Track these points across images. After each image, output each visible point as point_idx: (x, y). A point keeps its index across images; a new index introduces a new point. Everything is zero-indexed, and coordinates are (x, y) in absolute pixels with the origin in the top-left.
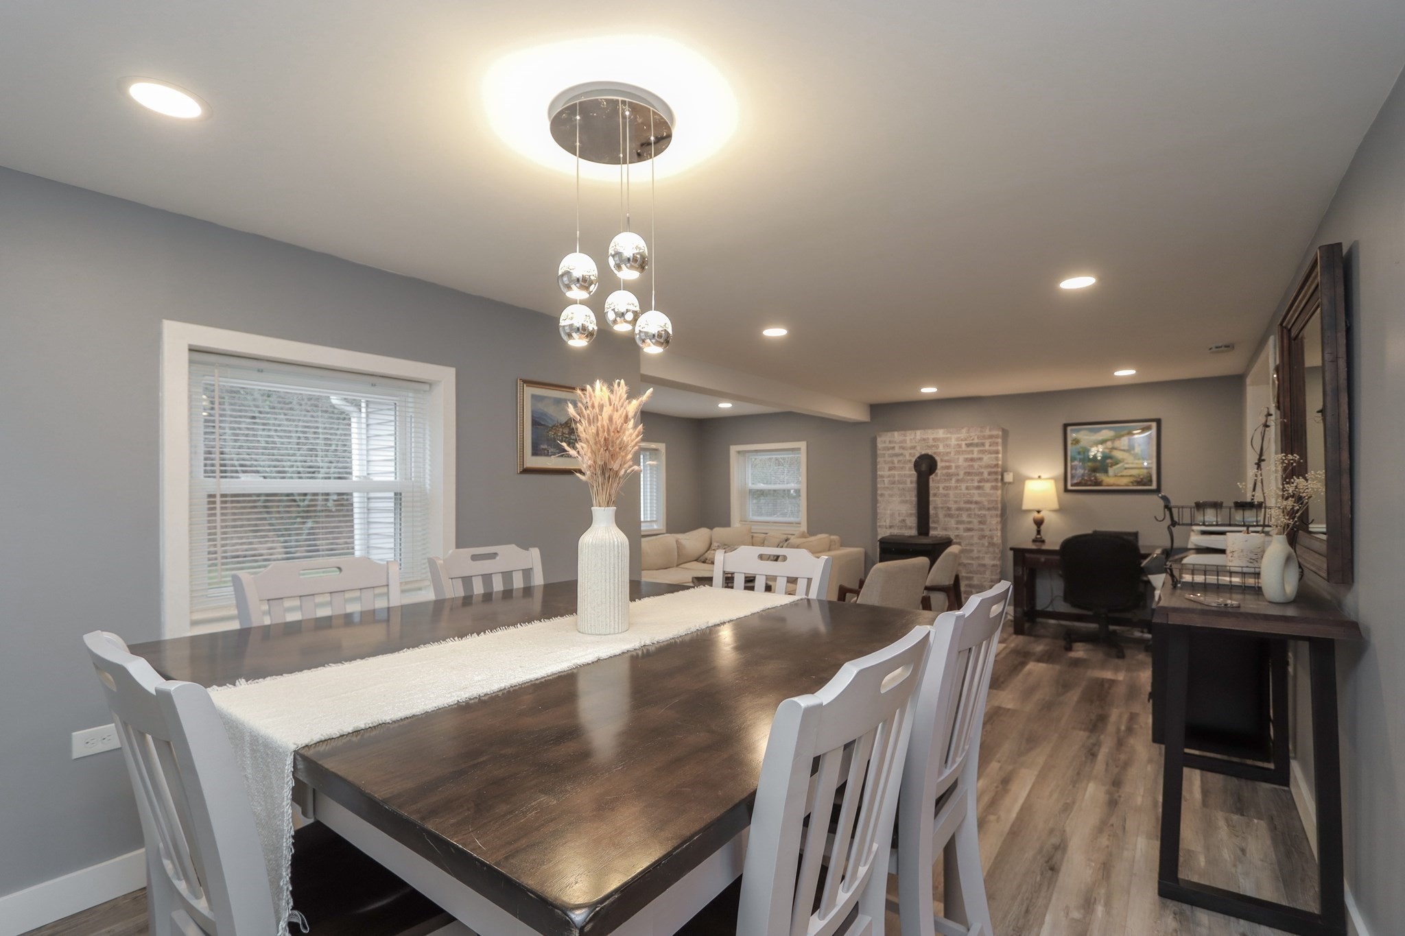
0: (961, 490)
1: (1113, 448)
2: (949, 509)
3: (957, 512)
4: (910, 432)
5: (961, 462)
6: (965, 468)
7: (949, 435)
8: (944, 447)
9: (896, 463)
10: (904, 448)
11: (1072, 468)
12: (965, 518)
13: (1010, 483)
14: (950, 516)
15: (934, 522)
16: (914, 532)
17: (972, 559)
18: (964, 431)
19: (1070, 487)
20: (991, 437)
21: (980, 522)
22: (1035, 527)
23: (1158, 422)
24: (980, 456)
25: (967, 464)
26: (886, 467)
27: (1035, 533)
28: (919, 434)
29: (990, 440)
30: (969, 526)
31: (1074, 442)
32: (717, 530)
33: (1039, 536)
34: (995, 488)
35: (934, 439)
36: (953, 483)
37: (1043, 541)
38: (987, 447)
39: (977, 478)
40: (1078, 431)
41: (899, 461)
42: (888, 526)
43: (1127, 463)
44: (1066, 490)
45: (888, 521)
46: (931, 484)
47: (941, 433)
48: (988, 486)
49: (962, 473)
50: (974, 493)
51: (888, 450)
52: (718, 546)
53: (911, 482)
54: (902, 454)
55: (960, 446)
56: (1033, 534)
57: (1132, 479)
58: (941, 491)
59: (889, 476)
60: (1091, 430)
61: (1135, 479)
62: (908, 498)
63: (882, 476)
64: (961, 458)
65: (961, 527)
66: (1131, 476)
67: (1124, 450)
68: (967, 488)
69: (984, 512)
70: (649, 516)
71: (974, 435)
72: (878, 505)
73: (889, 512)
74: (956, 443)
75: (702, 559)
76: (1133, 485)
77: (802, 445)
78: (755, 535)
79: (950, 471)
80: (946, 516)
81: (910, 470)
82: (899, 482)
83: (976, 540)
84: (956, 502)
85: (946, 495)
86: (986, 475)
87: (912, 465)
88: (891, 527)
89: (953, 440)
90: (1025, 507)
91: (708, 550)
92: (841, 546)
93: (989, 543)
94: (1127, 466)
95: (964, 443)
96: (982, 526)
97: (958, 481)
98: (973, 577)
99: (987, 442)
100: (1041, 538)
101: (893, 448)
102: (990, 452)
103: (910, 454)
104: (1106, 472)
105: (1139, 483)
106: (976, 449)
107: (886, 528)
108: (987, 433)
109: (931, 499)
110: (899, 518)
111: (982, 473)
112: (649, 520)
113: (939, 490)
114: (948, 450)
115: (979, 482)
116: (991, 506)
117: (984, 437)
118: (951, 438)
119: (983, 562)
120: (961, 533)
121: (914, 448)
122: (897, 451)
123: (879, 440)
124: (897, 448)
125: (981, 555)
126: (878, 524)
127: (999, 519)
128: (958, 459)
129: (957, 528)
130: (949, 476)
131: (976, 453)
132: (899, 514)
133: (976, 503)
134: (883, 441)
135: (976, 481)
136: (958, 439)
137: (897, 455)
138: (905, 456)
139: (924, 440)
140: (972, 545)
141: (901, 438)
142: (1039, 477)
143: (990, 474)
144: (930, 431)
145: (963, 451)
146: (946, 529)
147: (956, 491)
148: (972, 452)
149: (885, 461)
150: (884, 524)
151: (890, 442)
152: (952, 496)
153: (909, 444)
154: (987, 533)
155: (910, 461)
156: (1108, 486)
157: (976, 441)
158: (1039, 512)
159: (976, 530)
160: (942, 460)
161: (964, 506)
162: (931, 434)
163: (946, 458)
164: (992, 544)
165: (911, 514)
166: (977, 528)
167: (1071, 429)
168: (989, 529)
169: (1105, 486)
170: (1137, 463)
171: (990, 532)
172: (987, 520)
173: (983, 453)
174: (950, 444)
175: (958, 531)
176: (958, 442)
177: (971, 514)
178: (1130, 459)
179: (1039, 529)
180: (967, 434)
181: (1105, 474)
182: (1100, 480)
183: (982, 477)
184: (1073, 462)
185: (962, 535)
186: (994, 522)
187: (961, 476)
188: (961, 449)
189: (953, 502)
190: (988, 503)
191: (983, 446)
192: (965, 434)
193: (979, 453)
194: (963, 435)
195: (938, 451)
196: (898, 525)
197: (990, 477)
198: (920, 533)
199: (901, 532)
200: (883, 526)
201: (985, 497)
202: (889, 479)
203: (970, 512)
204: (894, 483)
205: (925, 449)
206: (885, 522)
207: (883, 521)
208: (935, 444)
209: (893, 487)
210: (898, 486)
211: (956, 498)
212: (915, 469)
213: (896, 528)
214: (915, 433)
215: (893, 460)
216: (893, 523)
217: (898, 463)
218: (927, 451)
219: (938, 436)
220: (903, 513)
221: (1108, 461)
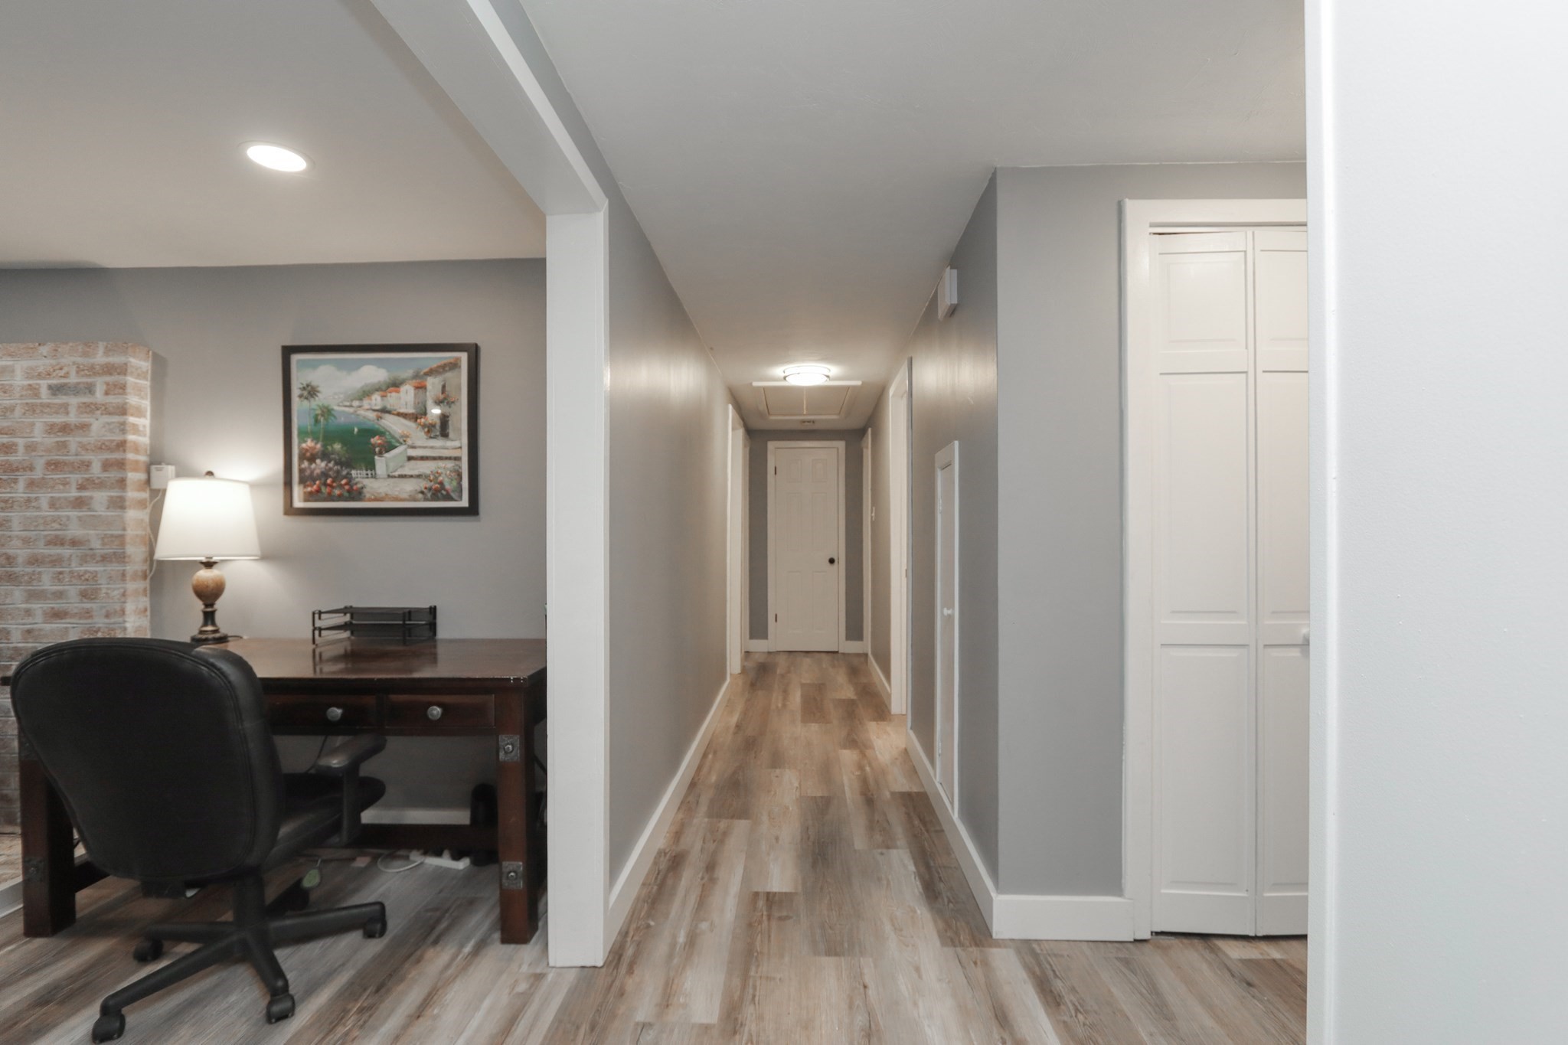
0: (38, 508)
1: (385, 411)
3: (29, 570)
5: (38, 435)
6: (48, 451)
7: (7, 362)
11: (302, 457)
12: (47, 584)
18: (44, 350)
19: (296, 503)
20: (109, 370)
21: (84, 595)
22: (199, 605)
23: (474, 353)
24: (85, 419)
25: (51, 440)
27: (200, 618)
29: (108, 379)
30: (57, 605)
31: (305, 393)
33: (210, 628)
34: (122, 504)
36: (20, 491)
37: (223, 641)
39: (75, 478)
40: (314, 365)
43: (413, 447)
44: (290, 510)
48: (100, 498)
49: (39, 464)
50: (68, 518)
55: (34, 391)
57: (422, 484)
60: (341, 366)
61: (429, 485)
64: (40, 422)
65: (38, 607)
66: (419, 476)
67: (404, 416)
68: (53, 504)
69: (90, 568)
71: (70, 364)
74: (26, 383)
76: (426, 500)
79: (12, 458)
84: (26, 541)
86: (96, 469)
89: (19, 373)
94: (410, 452)
95: (44, 384)
96: (87, 605)
99: (99, 383)
102: (107, 411)
104: (371, 466)
105: (437, 493)
106: (74, 401)
108: (100, 359)
114: (7, 403)
115: (81, 487)
117: (92, 370)
118: (11, 370)
128: (33, 425)
129: (28, 612)
133: (74, 543)
135: (74, 486)
136: (29, 374)
142: (210, 473)
145: (42, 405)
147: (28, 514)
152: (16, 524)
156: (376, 500)
157: (73, 379)
158: (209, 566)
159: (74, 615)
161: (46, 551)
166: (75, 611)
167: (298, 361)
168: (104, 611)
169: (370, 500)
170: (432, 447)
171: (107, 621)
172: (100, 589)
173: (92, 412)
174: (11, 385)
175: (30, 620)
176: (31, 382)
177: (61, 573)
178: (418, 437)
179: (209, 610)
180: (54, 362)
181: (369, 472)
182: (359, 486)
183: (86, 476)
184: (305, 442)
185: (40, 630)
186: (116, 592)
187: (38, 473)
188: (39, 401)
189: (19, 543)
190: (104, 544)
191: (90, 392)
192: (47, 361)
193: (82, 413)
194: (42, 364)
197: (107, 474)
201: (94, 528)
203: (59, 570)
211: (25, 530)
221: (375, 440)
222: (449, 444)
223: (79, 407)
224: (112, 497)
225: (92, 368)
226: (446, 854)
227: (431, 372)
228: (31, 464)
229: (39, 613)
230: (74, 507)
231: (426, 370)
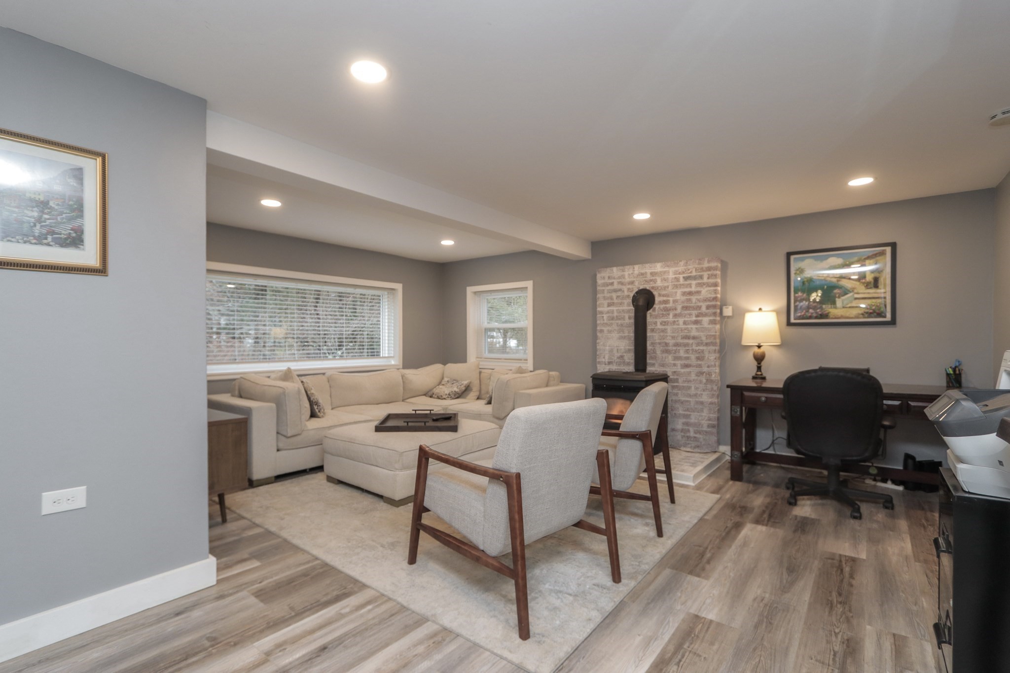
0: (678, 325)
1: (842, 278)
2: (667, 344)
3: (675, 348)
4: (628, 267)
5: (679, 296)
6: (683, 302)
7: (666, 269)
8: (662, 281)
9: (615, 299)
10: (622, 283)
11: (796, 300)
12: (682, 353)
13: (728, 317)
14: (667, 352)
15: (652, 358)
16: (631, 368)
17: (690, 396)
18: (682, 263)
19: (792, 320)
20: (709, 269)
21: (698, 358)
22: (755, 363)
23: (893, 246)
24: (699, 289)
25: (684, 298)
26: (606, 303)
27: (755, 369)
28: (637, 269)
29: (709, 273)
30: (686, 362)
31: (798, 272)
32: (449, 365)
33: (759, 373)
34: (713, 322)
35: (651, 273)
36: (671, 318)
37: (764, 378)
38: (705, 280)
39: (694, 312)
40: (803, 260)
41: (618, 297)
42: (607, 363)
43: (858, 293)
44: (789, 324)
45: (607, 357)
46: (649, 319)
47: (658, 267)
48: (705, 320)
49: (679, 308)
50: (692, 328)
51: (607, 285)
52: (448, 381)
53: (630, 318)
54: (620, 290)
55: (677, 279)
56: (753, 371)
57: (863, 311)
58: (659, 326)
59: (608, 312)
60: (816, 259)
61: (867, 311)
62: (626, 334)
63: (601, 313)
64: (679, 291)
65: (679, 362)
66: (862, 307)
67: (853, 279)
68: (685, 323)
69: (701, 348)
70: (387, 352)
71: (692, 268)
72: (598, 341)
73: (607, 348)
74: (674, 276)
75: (430, 394)
76: (864, 318)
77: (529, 284)
78: (483, 371)
79: (667, 306)
80: (663, 352)
81: (628, 305)
82: (618, 318)
83: (693, 377)
84: (673, 337)
85: (664, 331)
86: (704, 309)
87: (630, 300)
88: (610, 363)
89: (671, 273)
90: (745, 342)
91: (438, 385)
92: (561, 382)
93: (707, 380)
94: (856, 296)
96: (699, 362)
97: (675, 316)
98: (690, 415)
99: (706, 275)
100: (762, 375)
101: (612, 284)
102: (708, 285)
103: (629, 289)
104: (834, 303)
105: (870, 314)
106: (694, 282)
107: (605, 364)
108: (706, 265)
109: (649, 334)
110: (617, 355)
111: (700, 307)
112: (387, 355)
113: (657, 325)
114: (666, 284)
115: (697, 316)
116: (708, 341)
117: (702, 270)
118: (669, 272)
119: (701, 400)
120: (679, 369)
121: (632, 283)
122: (616, 286)
123: (599, 276)
124: (615, 284)
125: (699, 393)
126: (598, 360)
127: (717, 355)
128: (676, 292)
129: (675, 365)
130: (667, 310)
131: (693, 286)
132: (617, 350)
133: (694, 338)
134: (604, 276)
135: (694, 316)
136: (675, 273)
137: (615, 291)
138: (623, 291)
139: (642, 274)
140: (689, 381)
141: (620, 274)
142: (760, 309)
143: (708, 307)
144: (647, 265)
145: (680, 285)
146: (663, 365)
147: (674, 327)
148: (690, 286)
149: (604, 297)
150: (603, 360)
151: (609, 278)
152: (669, 331)
153: (627, 280)
154: (705, 369)
155: (628, 296)
156: (836, 318)
157: (694, 274)
158: (759, 347)
159: (694, 366)
160: (660, 295)
161: (682, 341)
162: (648, 269)
163: (664, 292)
164: (709, 381)
165: (629, 350)
166: (694, 364)
167: (795, 259)
168: (707, 365)
169: (832, 318)
170: (869, 293)
171: (708, 369)
172: (705, 356)
173: (702, 286)
174: (668, 278)
175: (676, 368)
176: (676, 276)
177: (688, 350)
178: (861, 289)
179: (759, 365)
180: (685, 268)
181: (833, 306)
182: (827, 312)
183: (700, 311)
184: (797, 293)
185: (679, 372)
186: (712, 358)
187: (679, 311)
188: (679, 283)
189: (670, 338)
190: (707, 338)
191: (701, 278)
192: (683, 268)
193: (697, 287)
194: (681, 268)
195: (656, 285)
196: (616, 361)
197: (708, 311)
198: (637, 370)
199: (619, 368)
200: (602, 361)
201: (703, 332)
202: (608, 315)
203: (687, 348)
204: (613, 319)
205: (643, 283)
206: (604, 358)
207: (602, 357)
208: (653, 278)
209: (612, 323)
210: (617, 322)
211: (673, 333)
212: (633, 305)
213: (615, 364)
214: (634, 268)
215: (612, 296)
216: (612, 359)
217: (616, 298)
218: (644, 286)
219: (656, 271)
220: (621, 349)
221: (836, 291)
222: (878, 291)
223: (696, 285)
226: (889, 482)
227: (870, 258)
228: (675, 308)
229: (679, 365)
230: (694, 324)
231: (866, 257)
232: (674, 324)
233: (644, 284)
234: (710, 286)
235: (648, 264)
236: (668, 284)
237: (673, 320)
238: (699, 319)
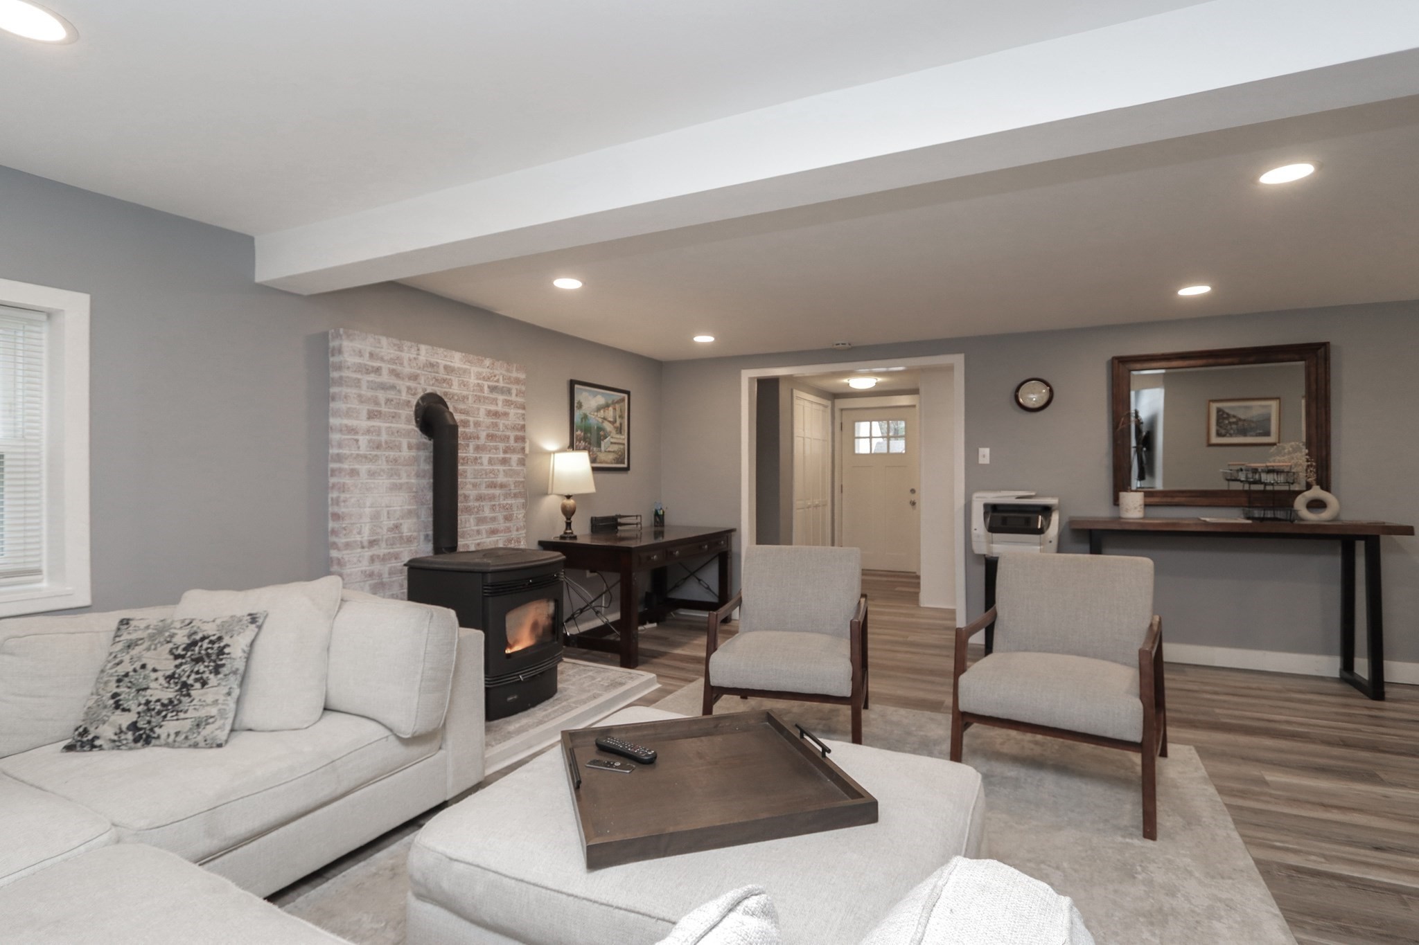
0: (481, 464)
1: (604, 419)
3: (477, 504)
5: (482, 417)
8: (460, 385)
9: (383, 402)
10: (397, 375)
12: (487, 513)
18: (488, 362)
20: (517, 381)
22: (564, 519)
23: (629, 394)
25: (489, 420)
26: (364, 409)
28: (422, 352)
29: (517, 387)
33: (570, 531)
35: (446, 367)
38: (513, 398)
39: (502, 445)
40: (581, 392)
41: (388, 401)
42: (366, 544)
43: (612, 437)
49: (483, 435)
50: (498, 470)
51: (368, 372)
54: (393, 387)
57: (614, 456)
59: (368, 431)
60: (589, 393)
61: (616, 456)
62: (404, 480)
64: (483, 408)
65: (483, 527)
66: (613, 451)
67: (610, 422)
68: (490, 461)
71: (500, 374)
73: (368, 510)
74: (476, 382)
76: (615, 463)
81: (408, 422)
82: (390, 446)
84: (475, 485)
86: (512, 441)
87: (410, 412)
88: (372, 543)
89: (473, 375)
90: (554, 492)
94: (613, 440)
96: (508, 524)
97: (477, 448)
99: (514, 388)
100: (572, 533)
101: (376, 371)
102: (516, 406)
103: (409, 388)
105: (617, 460)
106: (501, 398)
107: (363, 547)
108: (514, 375)
110: (387, 523)
111: (508, 438)
114: (465, 393)
115: (505, 452)
117: (510, 380)
118: (470, 372)
121: (414, 377)
122: (385, 378)
124: (385, 372)
127: (524, 511)
128: (479, 409)
131: (500, 404)
132: (388, 513)
133: (502, 486)
136: (479, 376)
137: (384, 387)
138: (399, 391)
139: (432, 365)
141: (393, 353)
143: (517, 439)
144: (439, 351)
145: (484, 397)
147: (476, 468)
148: (495, 401)
149: (360, 396)
150: (358, 538)
151: (371, 355)
153: (407, 370)
155: (409, 403)
156: (601, 463)
157: (501, 384)
158: (568, 497)
159: (502, 531)
161: (485, 492)
162: (441, 358)
163: (462, 406)
167: (576, 389)
168: (516, 527)
170: (617, 438)
171: (517, 533)
173: (509, 406)
174: (468, 382)
175: (480, 537)
176: (479, 382)
177: (494, 505)
178: (614, 433)
179: (568, 521)
180: (491, 371)
183: (507, 445)
185: (484, 542)
187: (482, 441)
188: (483, 395)
190: (515, 487)
191: (509, 393)
192: (488, 370)
193: (505, 406)
194: (485, 372)
195: (451, 390)
196: (385, 537)
197: (516, 444)
198: (437, 550)
199: (392, 551)
200: (356, 542)
201: (511, 476)
202: (367, 437)
203: (493, 503)
204: (378, 447)
205: (431, 383)
206: (359, 533)
207: (355, 532)
208: (448, 377)
209: (376, 455)
210: (387, 453)
211: (475, 478)
212: (417, 422)
213: (383, 545)
214: (418, 350)
215: (376, 397)
216: (377, 534)
217: (386, 403)
218: (433, 388)
219: (452, 364)
220: (395, 511)
221: (602, 433)
222: (622, 437)
223: (503, 402)
224: (519, 458)
225: (509, 378)
227: (618, 402)
228: (478, 435)
230: (501, 464)
232: (476, 463)
233: (433, 385)
234: (519, 408)
235: (442, 349)
236: (468, 393)
237: (474, 455)
238: (507, 456)
